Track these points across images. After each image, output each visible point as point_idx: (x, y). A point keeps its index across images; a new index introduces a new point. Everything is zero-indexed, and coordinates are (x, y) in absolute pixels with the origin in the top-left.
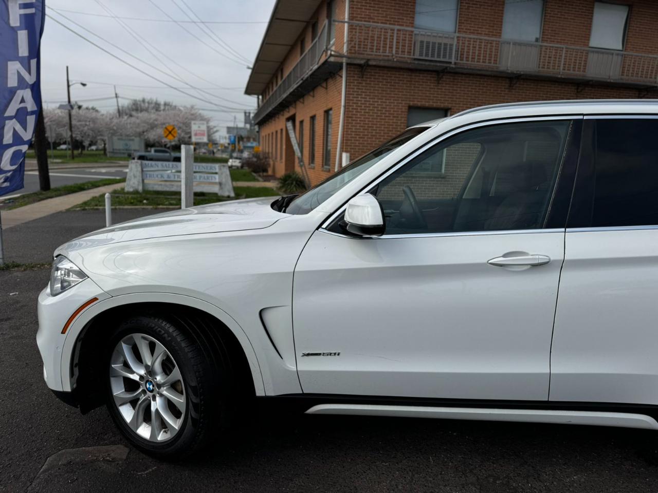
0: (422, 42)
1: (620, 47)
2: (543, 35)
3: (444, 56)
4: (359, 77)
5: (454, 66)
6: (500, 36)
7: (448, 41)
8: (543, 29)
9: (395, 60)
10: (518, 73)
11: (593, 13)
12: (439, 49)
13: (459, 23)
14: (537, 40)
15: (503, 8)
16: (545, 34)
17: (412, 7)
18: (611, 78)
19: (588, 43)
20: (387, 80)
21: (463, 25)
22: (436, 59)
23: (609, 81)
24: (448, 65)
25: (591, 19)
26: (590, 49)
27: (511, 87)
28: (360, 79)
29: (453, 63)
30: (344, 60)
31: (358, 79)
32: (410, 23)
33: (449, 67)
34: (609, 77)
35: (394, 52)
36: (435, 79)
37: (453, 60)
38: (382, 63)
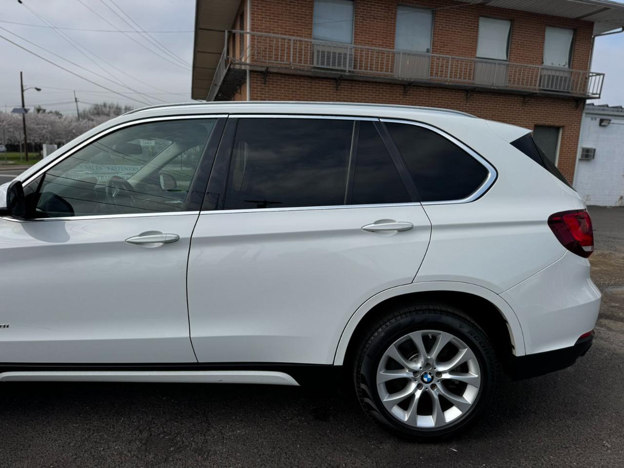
0: (318, 52)
1: (505, 59)
2: (433, 46)
3: (339, 65)
4: (262, 84)
5: (348, 74)
6: (393, 47)
7: (343, 51)
8: (433, 41)
9: (293, 68)
10: (409, 80)
11: (478, 27)
12: (334, 58)
13: (355, 34)
14: (428, 51)
15: (395, 21)
16: (436, 46)
17: (310, 20)
18: (494, 85)
19: (476, 53)
20: (289, 86)
21: (358, 36)
22: (331, 67)
23: (493, 88)
24: (343, 73)
25: (477, 32)
26: (478, 59)
27: (405, 93)
28: (263, 85)
29: (347, 71)
30: (248, 68)
31: (261, 85)
32: (308, 34)
33: (344, 75)
34: (493, 84)
35: (291, 61)
36: (334, 86)
37: (347, 69)
38: (283, 71)
